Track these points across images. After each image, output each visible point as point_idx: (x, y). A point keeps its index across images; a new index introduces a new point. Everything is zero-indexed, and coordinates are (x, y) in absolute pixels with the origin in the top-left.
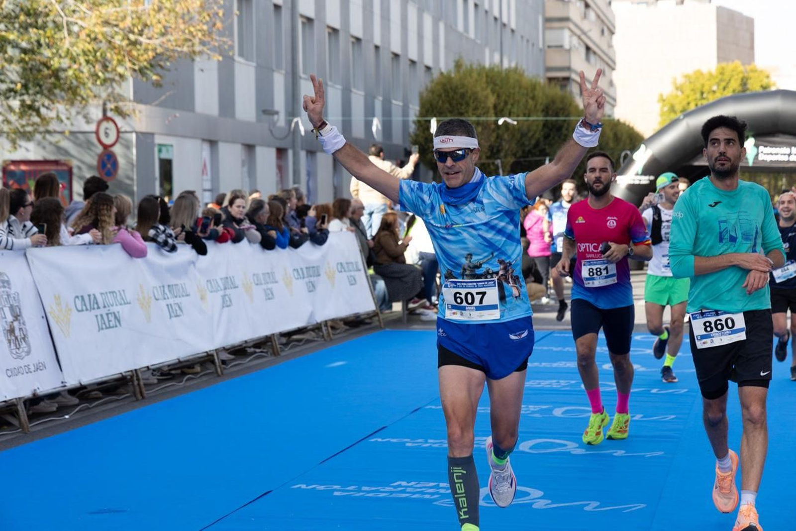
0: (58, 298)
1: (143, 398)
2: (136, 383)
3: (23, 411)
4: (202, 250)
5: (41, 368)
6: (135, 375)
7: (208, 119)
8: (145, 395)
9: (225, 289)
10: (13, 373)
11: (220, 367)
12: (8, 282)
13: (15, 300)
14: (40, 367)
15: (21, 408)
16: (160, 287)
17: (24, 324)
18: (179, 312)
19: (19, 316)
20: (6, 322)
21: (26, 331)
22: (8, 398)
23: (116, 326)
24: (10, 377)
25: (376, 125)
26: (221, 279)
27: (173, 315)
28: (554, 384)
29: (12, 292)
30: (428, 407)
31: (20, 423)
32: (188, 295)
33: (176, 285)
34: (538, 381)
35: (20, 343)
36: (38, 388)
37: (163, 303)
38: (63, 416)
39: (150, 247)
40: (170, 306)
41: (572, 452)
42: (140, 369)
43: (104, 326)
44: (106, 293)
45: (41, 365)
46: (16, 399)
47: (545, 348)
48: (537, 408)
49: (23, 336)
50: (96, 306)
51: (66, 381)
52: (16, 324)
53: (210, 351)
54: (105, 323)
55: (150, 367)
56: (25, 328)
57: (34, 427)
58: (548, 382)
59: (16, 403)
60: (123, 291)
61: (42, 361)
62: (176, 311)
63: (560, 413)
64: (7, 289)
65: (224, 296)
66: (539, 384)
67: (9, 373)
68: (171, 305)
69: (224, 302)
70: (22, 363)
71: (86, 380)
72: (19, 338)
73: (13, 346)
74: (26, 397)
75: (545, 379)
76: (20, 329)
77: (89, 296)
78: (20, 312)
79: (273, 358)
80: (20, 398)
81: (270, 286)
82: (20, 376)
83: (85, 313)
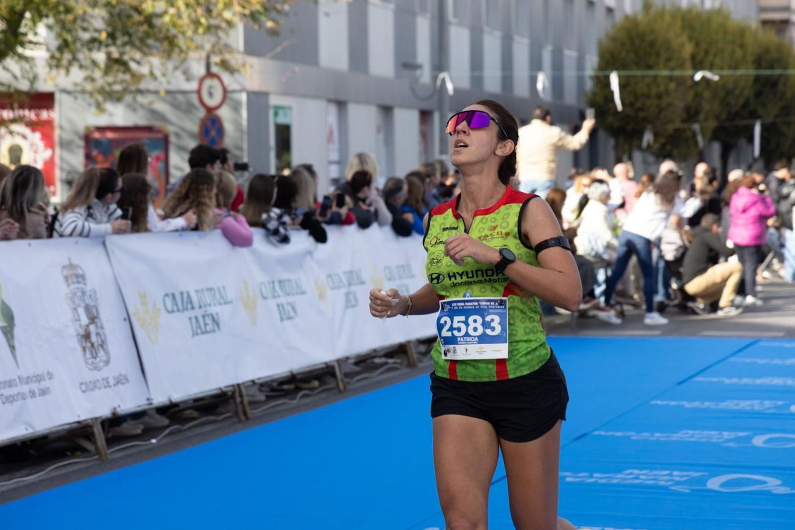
0: (143, 296)
1: (247, 418)
2: (238, 400)
3: (100, 434)
4: (320, 237)
5: (123, 381)
6: (237, 391)
7: (336, 75)
8: (250, 415)
9: (350, 285)
10: (88, 387)
11: (342, 381)
12: (83, 277)
13: (92, 299)
14: (121, 380)
15: (98, 430)
16: (269, 283)
17: (102, 327)
18: (292, 314)
19: (95, 318)
20: (80, 325)
21: (105, 336)
22: (83, 417)
23: (214, 331)
24: (84, 392)
25: (542, 81)
26: (345, 273)
27: (284, 317)
28: (756, 405)
29: (88, 288)
30: (596, 433)
31: (97, 448)
32: (303, 293)
33: (289, 281)
35: (97, 351)
36: (119, 406)
37: (272, 303)
38: (149, 440)
39: (257, 234)
40: (281, 308)
41: (773, 492)
42: (243, 383)
43: (199, 331)
44: (202, 290)
45: (122, 377)
46: (92, 419)
47: (748, 360)
48: (733, 435)
49: (100, 342)
50: (189, 306)
51: (152, 397)
52: (92, 328)
53: (330, 362)
54: (200, 328)
55: (257, 381)
56: (104, 333)
57: (113, 453)
58: (748, 403)
59: (91, 424)
60: (224, 288)
61: (123, 373)
62: (289, 312)
63: (761, 442)
64: (81, 286)
65: (347, 295)
66: (737, 405)
67: (84, 387)
68: (282, 305)
69: (347, 301)
70: (98, 375)
71: (178, 396)
72: (96, 345)
73: (88, 355)
74: (104, 417)
76: (98, 334)
77: (182, 293)
78: (97, 312)
79: (408, 370)
80: (96, 419)
81: (405, 281)
82: (97, 391)
83: (177, 315)
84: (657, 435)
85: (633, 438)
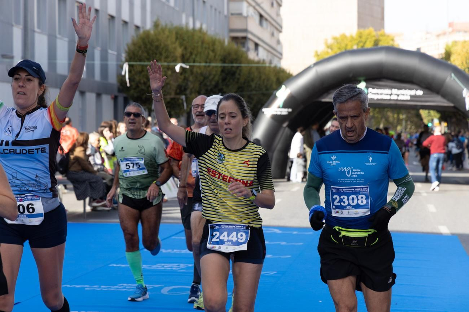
28: (174, 266)
34: (163, 264)
58: (171, 265)
63: (167, 290)
66: (163, 267)
75: (170, 263)
84: (102, 287)
85: (86, 289)
